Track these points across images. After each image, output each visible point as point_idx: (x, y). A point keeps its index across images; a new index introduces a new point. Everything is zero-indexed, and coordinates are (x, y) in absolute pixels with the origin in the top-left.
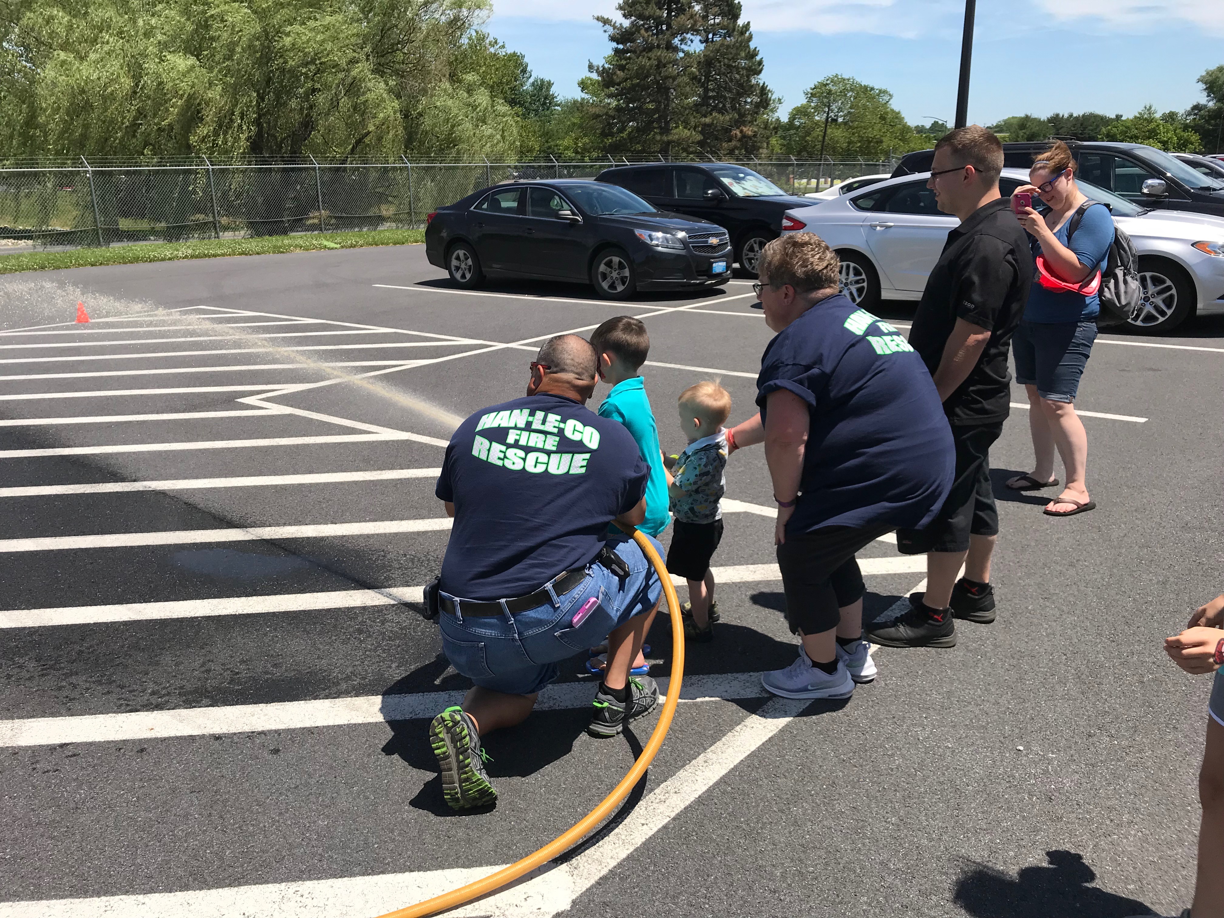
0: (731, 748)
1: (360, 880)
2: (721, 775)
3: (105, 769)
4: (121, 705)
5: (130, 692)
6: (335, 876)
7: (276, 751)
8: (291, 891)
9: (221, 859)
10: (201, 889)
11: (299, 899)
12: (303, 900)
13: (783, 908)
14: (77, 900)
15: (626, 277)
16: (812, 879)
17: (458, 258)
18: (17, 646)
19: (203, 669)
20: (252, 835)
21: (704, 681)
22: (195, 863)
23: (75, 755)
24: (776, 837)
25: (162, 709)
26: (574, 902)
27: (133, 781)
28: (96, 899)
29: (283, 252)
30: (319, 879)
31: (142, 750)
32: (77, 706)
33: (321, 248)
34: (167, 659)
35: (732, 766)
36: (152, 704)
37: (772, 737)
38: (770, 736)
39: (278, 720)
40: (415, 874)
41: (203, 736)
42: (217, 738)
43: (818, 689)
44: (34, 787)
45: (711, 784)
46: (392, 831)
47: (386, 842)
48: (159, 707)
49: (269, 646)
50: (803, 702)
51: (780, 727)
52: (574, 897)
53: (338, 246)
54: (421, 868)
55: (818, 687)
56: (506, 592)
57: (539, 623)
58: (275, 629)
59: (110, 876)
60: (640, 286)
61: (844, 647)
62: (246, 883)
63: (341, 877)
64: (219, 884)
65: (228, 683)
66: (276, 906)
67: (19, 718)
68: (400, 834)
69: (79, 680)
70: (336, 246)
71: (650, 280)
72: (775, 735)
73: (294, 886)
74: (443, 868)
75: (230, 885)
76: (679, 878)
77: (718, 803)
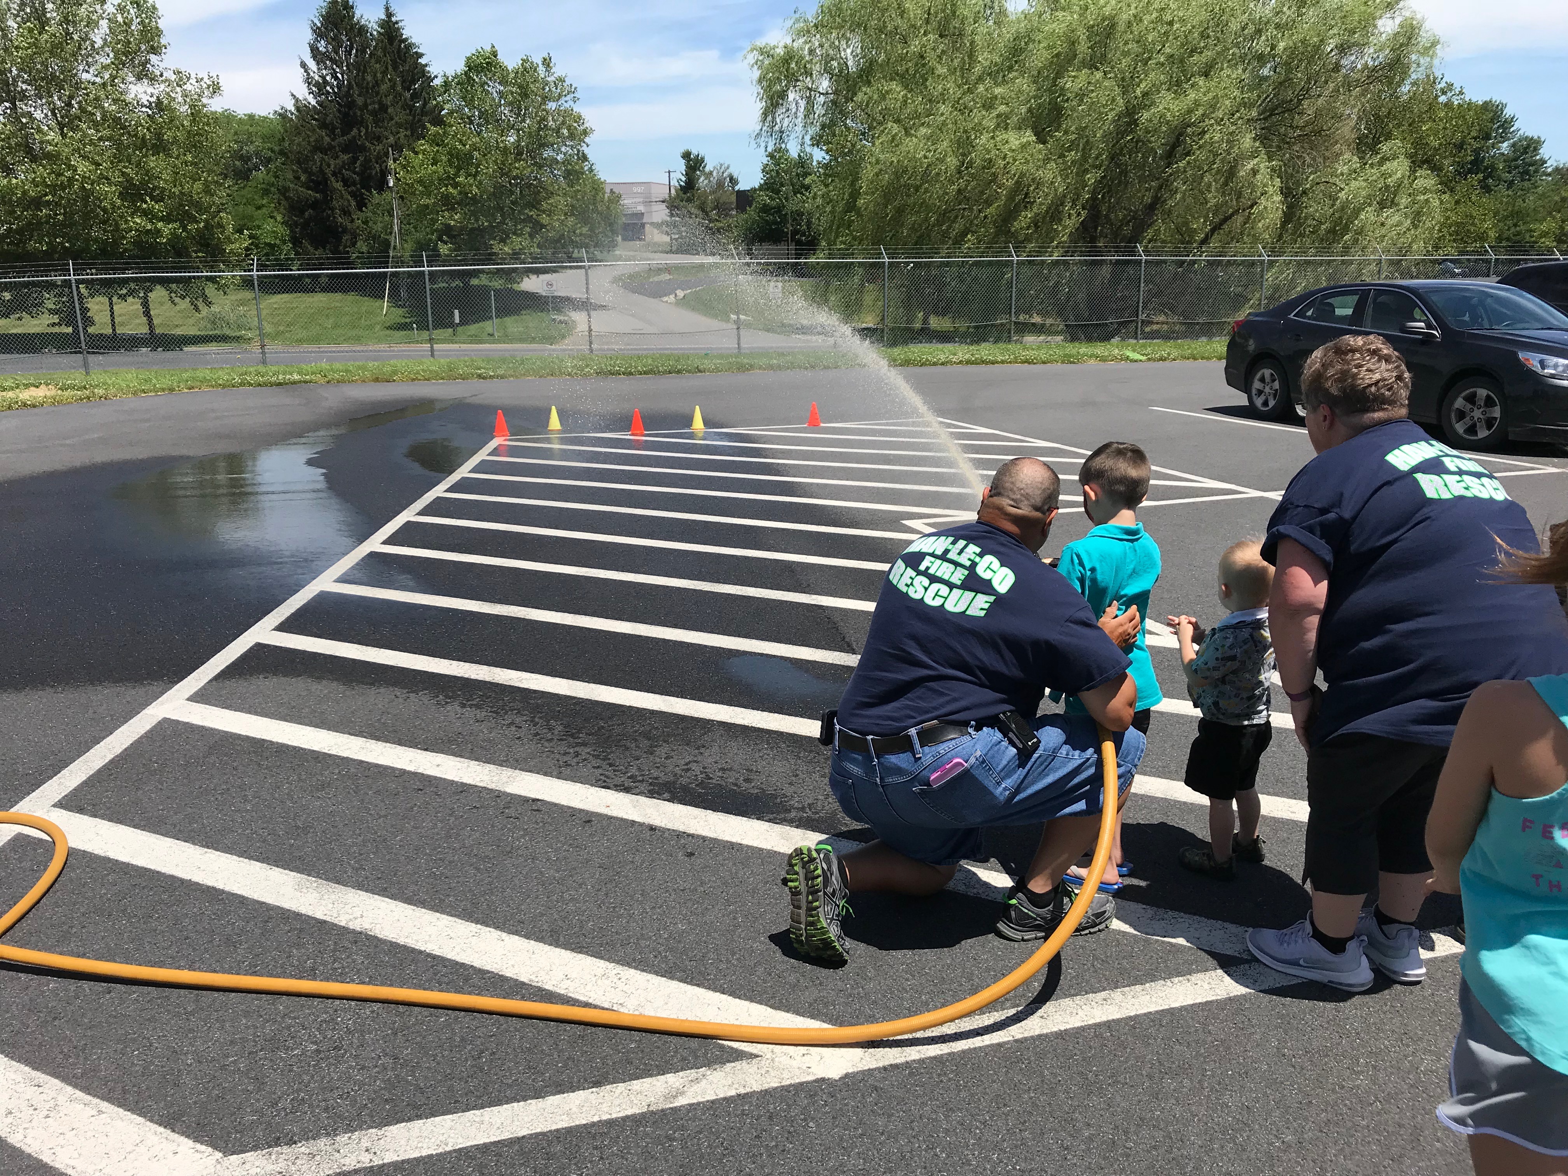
0: (1148, 997)
1: (675, 985)
2: (1110, 1018)
3: (550, 828)
4: (600, 780)
5: (614, 771)
6: (657, 973)
7: (691, 855)
8: (615, 972)
9: (581, 927)
10: (550, 945)
11: (615, 980)
12: (619, 982)
13: (1061, 1166)
14: (460, 921)
15: (1496, 419)
16: (1122, 1155)
17: (1262, 380)
18: (559, 711)
19: (686, 767)
20: (620, 916)
21: (1180, 920)
22: (560, 923)
23: (538, 810)
24: (1118, 1099)
25: (628, 792)
26: (847, 1075)
27: (564, 844)
28: (473, 925)
29: (1074, 363)
30: (643, 971)
31: (589, 821)
32: (567, 771)
33: (1121, 360)
34: (662, 751)
35: (1132, 1014)
36: (624, 785)
37: (1211, 1002)
38: (1209, 999)
39: (713, 828)
40: (724, 997)
41: (641, 825)
42: (652, 828)
43: (1313, 968)
44: (493, 826)
45: (1090, 1023)
46: (733, 954)
47: (721, 961)
48: (627, 790)
49: (756, 761)
50: (1289, 978)
51: (1232, 995)
52: (850, 1071)
53: (1144, 358)
54: (733, 994)
55: (1313, 965)
56: (876, 729)
57: (899, 771)
58: (772, 748)
59: (496, 911)
60: (1514, 433)
61: (1384, 927)
62: (587, 953)
63: (662, 976)
64: (566, 946)
65: (697, 785)
66: (594, 979)
67: (520, 770)
68: (737, 959)
69: (584, 751)
70: (1142, 358)
71: (1532, 426)
72: (1217, 1000)
73: (619, 969)
74: (752, 1001)
75: (572, 950)
76: (972, 1095)
77: (1081, 1044)
